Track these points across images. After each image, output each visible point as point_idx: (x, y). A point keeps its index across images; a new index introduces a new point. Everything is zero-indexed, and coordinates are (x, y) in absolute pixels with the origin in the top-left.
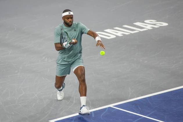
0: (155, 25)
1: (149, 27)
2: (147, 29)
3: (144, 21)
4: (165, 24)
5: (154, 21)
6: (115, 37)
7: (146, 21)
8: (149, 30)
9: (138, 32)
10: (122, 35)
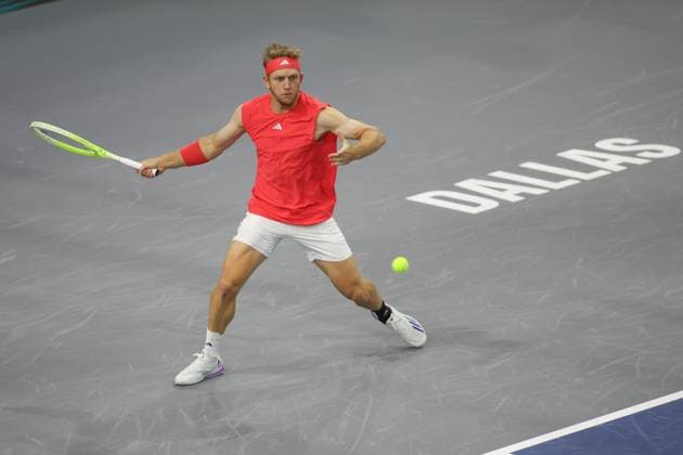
0: (633, 154)
1: (614, 164)
2: (608, 173)
3: (597, 141)
4: (669, 151)
5: (629, 143)
6: (495, 204)
7: (599, 145)
8: (614, 174)
9: (576, 185)
10: (521, 198)
